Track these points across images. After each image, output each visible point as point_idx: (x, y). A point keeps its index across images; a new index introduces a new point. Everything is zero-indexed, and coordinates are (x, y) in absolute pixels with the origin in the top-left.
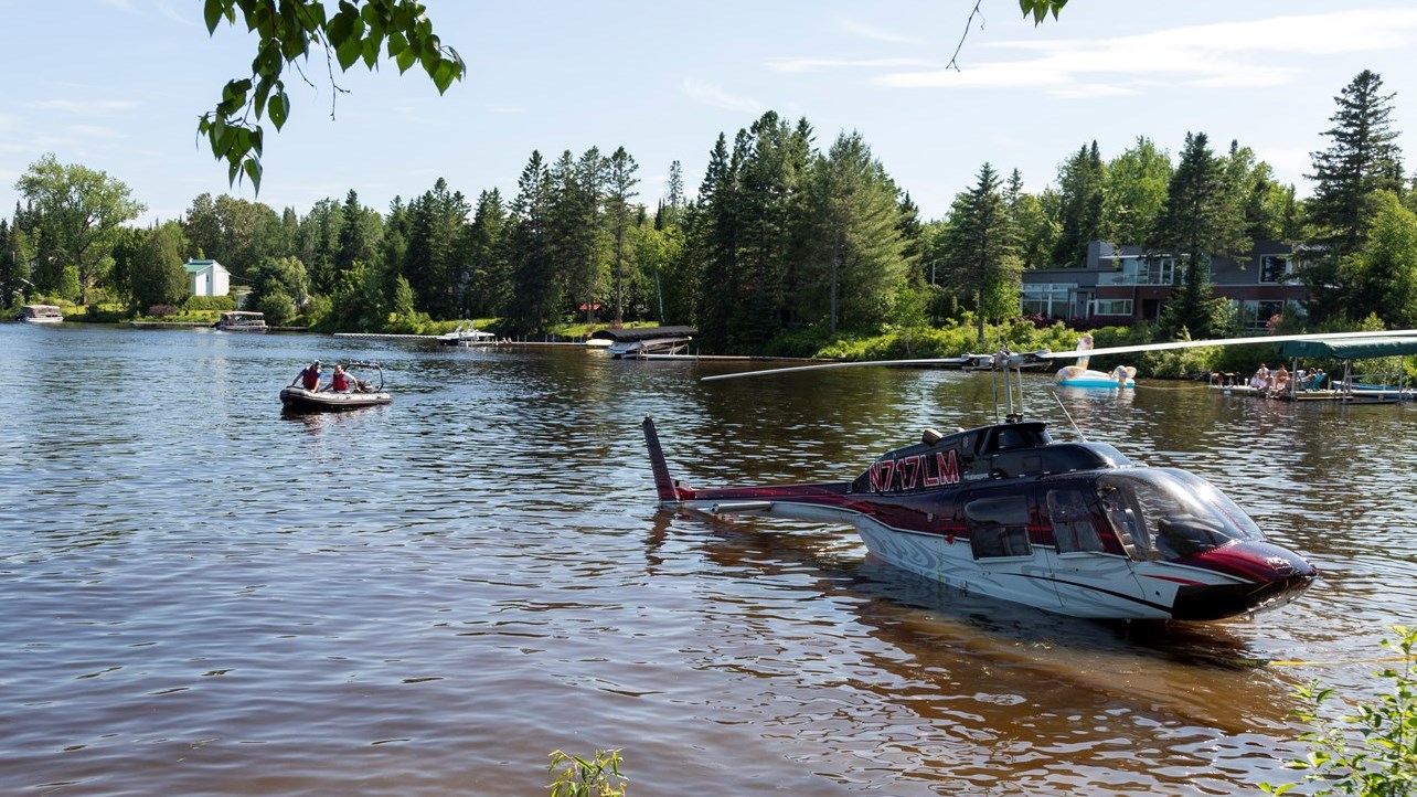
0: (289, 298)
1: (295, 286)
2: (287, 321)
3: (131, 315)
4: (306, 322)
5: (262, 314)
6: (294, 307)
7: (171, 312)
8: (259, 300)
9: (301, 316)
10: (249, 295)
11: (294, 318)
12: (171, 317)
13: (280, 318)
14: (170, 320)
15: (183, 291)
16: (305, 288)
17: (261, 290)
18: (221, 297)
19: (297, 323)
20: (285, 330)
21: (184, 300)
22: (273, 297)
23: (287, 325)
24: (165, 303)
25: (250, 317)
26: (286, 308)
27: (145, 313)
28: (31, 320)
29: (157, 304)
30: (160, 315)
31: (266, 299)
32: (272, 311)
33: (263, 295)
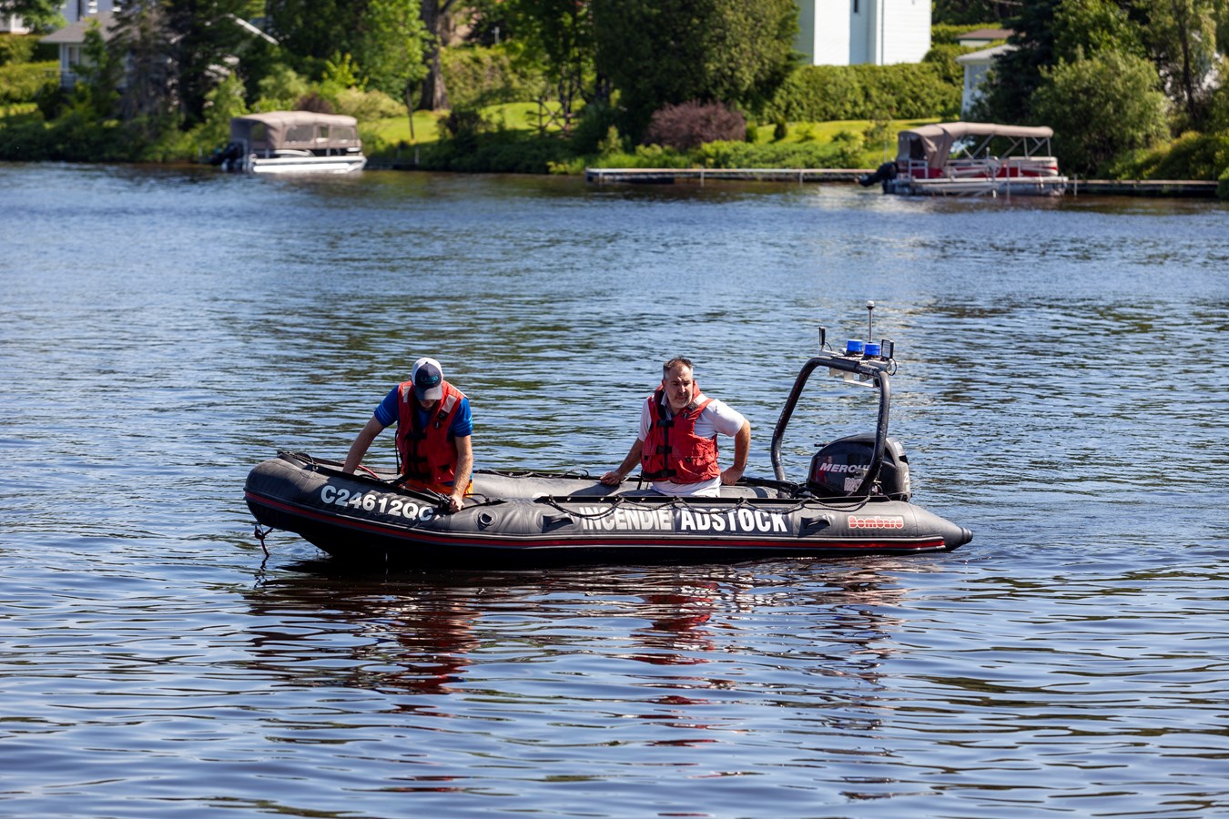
0: (1146, 69)
1: (1169, 21)
2: (1141, 156)
3: (587, 143)
4: (1209, 159)
5: (1045, 131)
6: (1164, 103)
7: (726, 130)
8: (1036, 80)
9: (1191, 135)
10: (1003, 61)
11: (1164, 147)
12: (724, 147)
13: (1113, 146)
14: (722, 160)
15: (770, 50)
16: (1210, 26)
17: (1048, 41)
18: (903, 68)
19: (1177, 163)
20: (1132, 193)
21: (771, 82)
22: (1087, 67)
23: (1137, 171)
24: (705, 97)
25: (1003, 146)
26: (1134, 108)
27: (636, 134)
28: (262, 167)
29: (677, 100)
30: (687, 143)
31: (1062, 74)
32: (1085, 119)
33: (1051, 61)
